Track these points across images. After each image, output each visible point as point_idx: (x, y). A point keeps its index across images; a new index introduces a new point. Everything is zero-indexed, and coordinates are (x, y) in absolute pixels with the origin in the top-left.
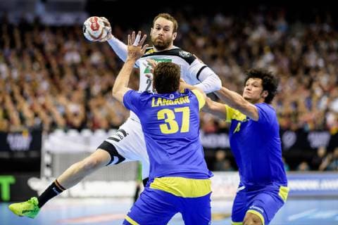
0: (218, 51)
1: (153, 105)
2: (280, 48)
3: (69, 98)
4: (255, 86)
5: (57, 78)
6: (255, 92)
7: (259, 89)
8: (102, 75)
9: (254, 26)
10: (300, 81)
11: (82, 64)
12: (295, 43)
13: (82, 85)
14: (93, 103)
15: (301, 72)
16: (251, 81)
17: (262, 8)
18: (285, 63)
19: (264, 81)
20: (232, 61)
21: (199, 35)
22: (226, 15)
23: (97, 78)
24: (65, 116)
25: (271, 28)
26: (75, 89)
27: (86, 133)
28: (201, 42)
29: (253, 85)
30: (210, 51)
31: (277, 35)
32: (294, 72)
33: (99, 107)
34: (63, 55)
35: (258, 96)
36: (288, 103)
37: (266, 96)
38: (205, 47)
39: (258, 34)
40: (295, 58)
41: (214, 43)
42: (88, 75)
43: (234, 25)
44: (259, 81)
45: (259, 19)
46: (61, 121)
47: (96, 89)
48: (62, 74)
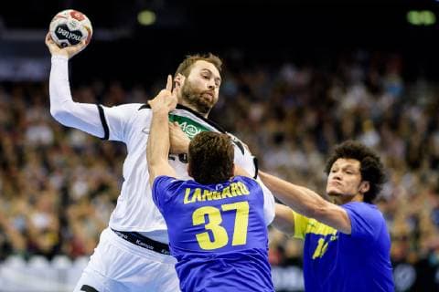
0: (285, 127)
1: (186, 201)
2: (390, 123)
3: (33, 203)
4: (348, 173)
5: (14, 169)
6: (348, 183)
7: (355, 178)
8: (88, 165)
9: (346, 85)
10: (423, 180)
11: (56, 146)
12: (416, 115)
13: (55, 182)
14: (73, 212)
15: (426, 164)
16: (341, 163)
17: (361, 55)
18: (398, 148)
19: (363, 165)
20: (308, 144)
21: (255, 100)
22: (299, 66)
23: (79, 169)
24: (25, 233)
25: (375, 90)
26: (43, 187)
27: (61, 262)
28: (256, 112)
29: (344, 170)
30: (272, 128)
31: (386, 101)
32: (413, 164)
33: (83, 218)
34: (24, 130)
35: (354, 191)
36: (403, 217)
37: (365, 190)
38: (264, 120)
39: (352, 99)
40: (416, 141)
41: (279, 114)
42: (66, 165)
43: (312, 83)
44: (356, 165)
45: (356, 73)
46: (19, 243)
47: (79, 189)
48: (21, 162)
